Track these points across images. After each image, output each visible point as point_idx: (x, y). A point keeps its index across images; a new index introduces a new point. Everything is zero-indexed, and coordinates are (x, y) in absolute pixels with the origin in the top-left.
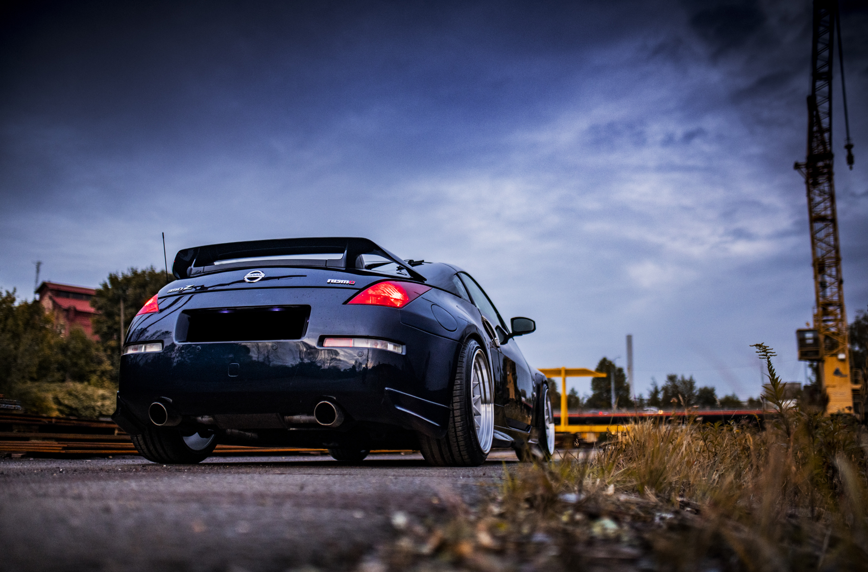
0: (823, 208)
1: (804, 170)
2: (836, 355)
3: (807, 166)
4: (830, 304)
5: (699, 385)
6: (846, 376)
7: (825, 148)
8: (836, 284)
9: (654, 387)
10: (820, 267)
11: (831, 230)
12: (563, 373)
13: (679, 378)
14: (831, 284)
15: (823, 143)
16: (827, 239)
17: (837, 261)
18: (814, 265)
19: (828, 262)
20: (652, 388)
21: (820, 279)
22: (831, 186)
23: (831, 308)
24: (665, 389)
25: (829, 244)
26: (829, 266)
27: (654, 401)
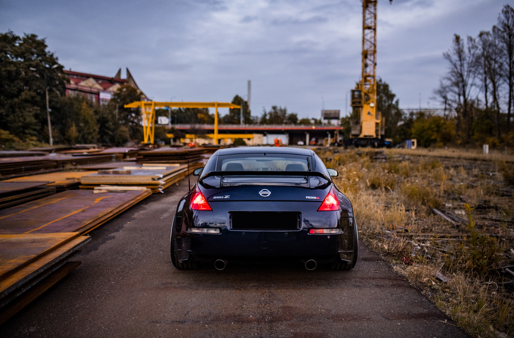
0: (369, 22)
2: (369, 104)
4: (369, 76)
5: (289, 112)
6: (373, 116)
8: (373, 65)
10: (365, 55)
11: (373, 35)
12: (216, 105)
13: (278, 108)
14: (371, 65)
16: (371, 40)
17: (375, 52)
18: (362, 54)
19: (369, 53)
20: (263, 113)
22: (375, 9)
23: (368, 78)
24: (270, 114)
25: (371, 42)
26: (370, 55)
27: (264, 121)
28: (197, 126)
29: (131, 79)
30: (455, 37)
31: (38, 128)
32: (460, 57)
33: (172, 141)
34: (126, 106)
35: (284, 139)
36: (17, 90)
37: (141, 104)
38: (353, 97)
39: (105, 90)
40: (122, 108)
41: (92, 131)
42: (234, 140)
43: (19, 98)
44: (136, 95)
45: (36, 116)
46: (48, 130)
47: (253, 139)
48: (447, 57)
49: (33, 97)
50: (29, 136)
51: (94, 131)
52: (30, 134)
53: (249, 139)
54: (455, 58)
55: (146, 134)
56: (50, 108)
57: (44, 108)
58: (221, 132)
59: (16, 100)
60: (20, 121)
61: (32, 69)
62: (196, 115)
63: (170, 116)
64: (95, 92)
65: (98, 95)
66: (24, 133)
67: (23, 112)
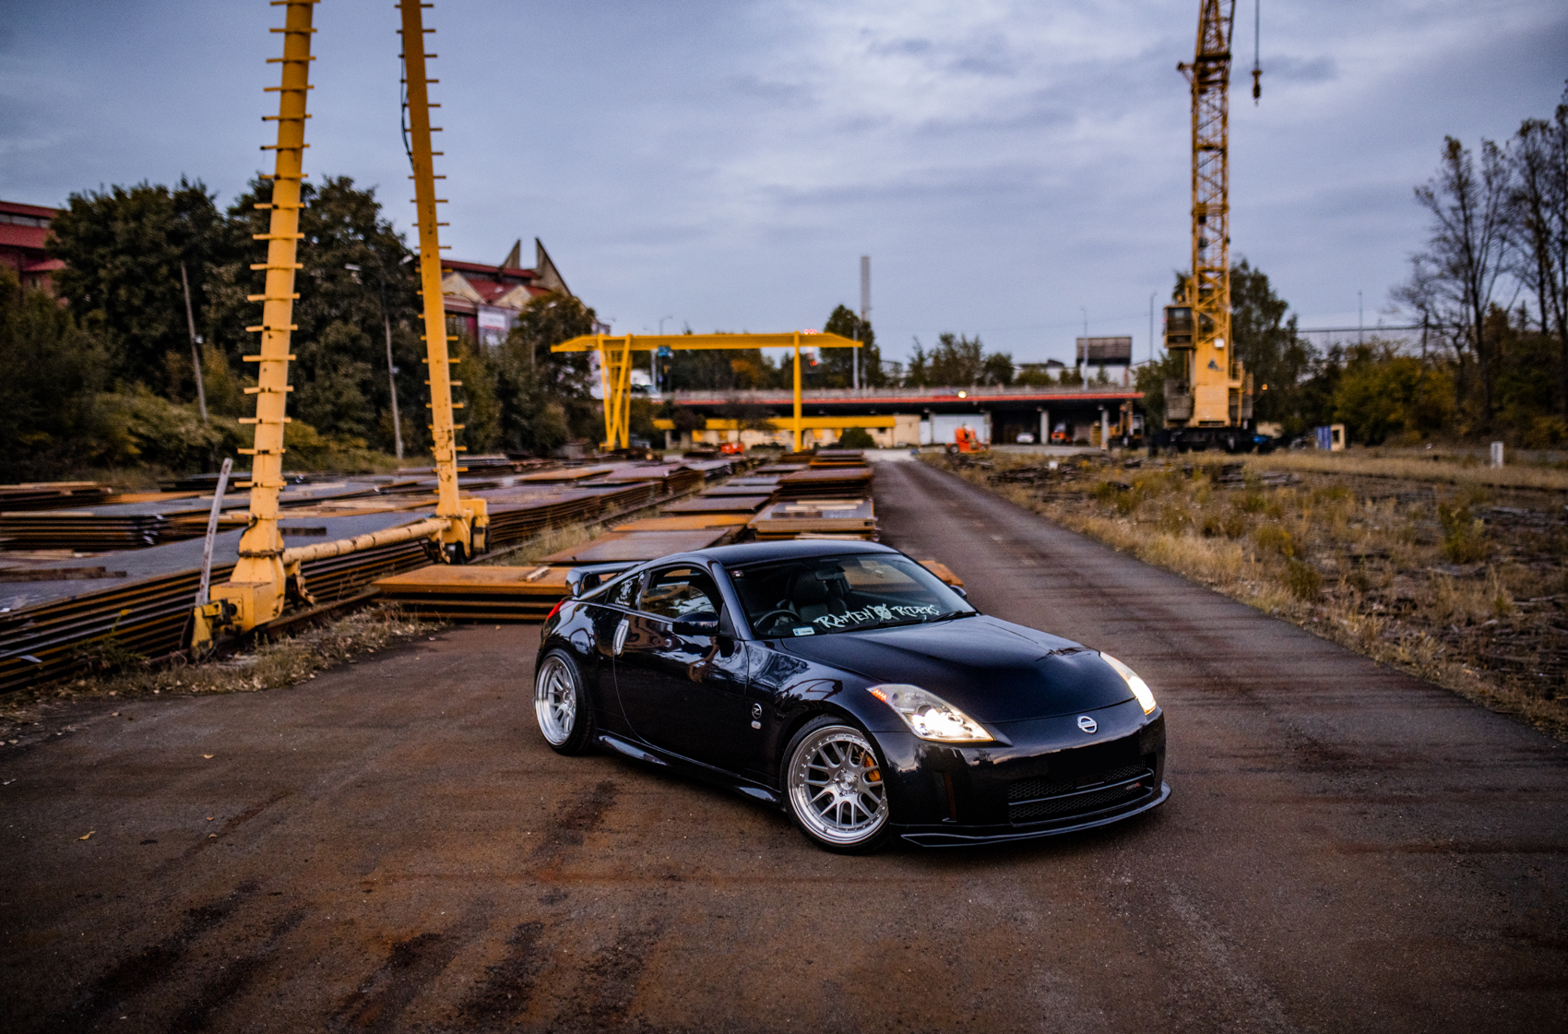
0: (1210, 133)
1: (1190, 72)
2: (1212, 340)
3: (1194, 68)
4: (1211, 270)
5: (988, 350)
6: (1222, 370)
7: (1221, 45)
8: (1220, 242)
9: (918, 350)
10: (1200, 217)
11: (1220, 165)
12: (796, 339)
13: (958, 339)
14: (1215, 241)
15: (1219, 36)
16: (1213, 178)
17: (1224, 208)
18: (1193, 213)
19: (1209, 211)
20: (914, 354)
21: (1198, 234)
22: (1224, 99)
23: (1210, 276)
24: (936, 355)
25: (1215, 184)
26: (1214, 215)
27: (919, 376)
28: (744, 396)
29: (548, 266)
30: (1448, 143)
31: (369, 416)
32: (1462, 198)
33: (668, 438)
34: (554, 349)
35: (979, 428)
36: (313, 322)
37: (596, 341)
38: (1171, 325)
39: (490, 303)
40: (542, 352)
41: (484, 419)
42: (840, 434)
43: (319, 342)
44: (578, 318)
45: (364, 386)
46: (391, 420)
47: (892, 428)
48: (1426, 198)
49: (354, 339)
50: (347, 436)
51: (491, 418)
52: (350, 431)
53: (882, 430)
54: (1448, 201)
55: (611, 424)
56: (395, 364)
57: (380, 364)
58: (809, 411)
59: (313, 347)
60: (328, 401)
61: (349, 267)
62: (727, 362)
63: (654, 368)
64: (466, 311)
65: (474, 317)
66: (338, 430)
67: (333, 375)
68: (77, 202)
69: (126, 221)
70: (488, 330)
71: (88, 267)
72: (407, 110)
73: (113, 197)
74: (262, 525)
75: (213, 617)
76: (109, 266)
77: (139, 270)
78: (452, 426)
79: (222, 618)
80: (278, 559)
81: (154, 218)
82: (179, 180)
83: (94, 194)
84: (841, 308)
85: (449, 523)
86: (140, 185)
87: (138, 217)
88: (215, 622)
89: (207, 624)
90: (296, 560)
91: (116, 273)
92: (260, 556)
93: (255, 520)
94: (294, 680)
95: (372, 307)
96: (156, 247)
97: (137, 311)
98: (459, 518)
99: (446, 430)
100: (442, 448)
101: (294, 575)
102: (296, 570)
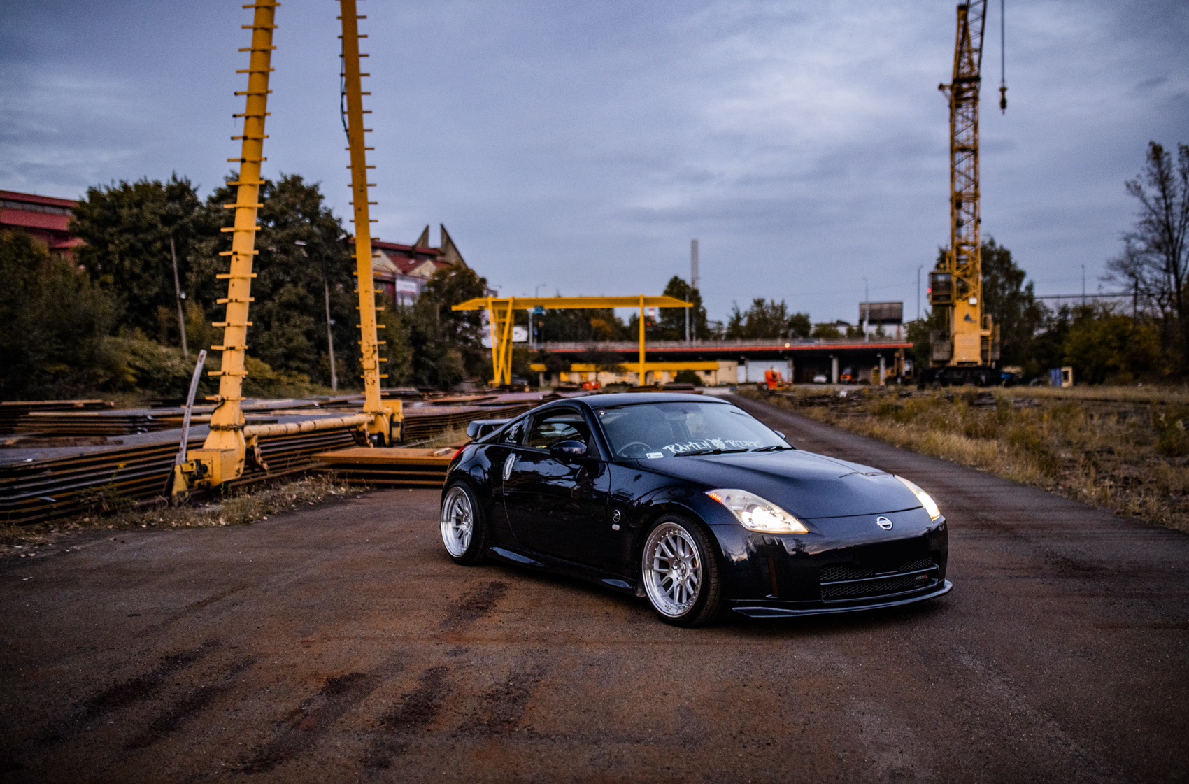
0: (964, 136)
1: (948, 91)
2: (967, 298)
3: (952, 88)
4: (966, 244)
5: (791, 311)
6: (975, 322)
7: (972, 70)
8: (973, 222)
9: (736, 311)
10: (957, 202)
11: (972, 163)
12: (642, 301)
13: (768, 302)
14: (968, 222)
15: (971, 63)
16: (967, 173)
17: (976, 196)
18: (951, 200)
19: (964, 198)
21: (956, 217)
22: (975, 112)
23: (965, 248)
24: (750, 317)
25: (968, 177)
26: (968, 201)
27: (736, 331)
28: (601, 346)
29: (450, 246)
30: (1151, 148)
31: (312, 357)
32: (1163, 190)
33: (541, 378)
34: (454, 308)
35: (784, 371)
36: (271, 286)
37: (487, 302)
38: (935, 286)
39: (405, 273)
40: (445, 312)
41: (400, 361)
42: (674, 375)
43: (274, 300)
44: (474, 284)
45: (309, 334)
46: (329, 361)
47: (716, 371)
48: (1135, 189)
49: (302, 298)
50: (295, 373)
51: (405, 360)
52: (298, 369)
53: (708, 372)
54: (1152, 192)
55: (498, 367)
56: (332, 317)
57: (320, 317)
58: (652, 357)
59: (269, 304)
60: (281, 345)
61: (298, 243)
62: (588, 319)
63: (531, 324)
64: (386, 279)
65: (393, 284)
66: (288, 368)
67: (285, 326)
68: (93, 193)
69: (130, 207)
70: (403, 295)
71: (101, 243)
72: (345, 97)
73: (121, 190)
74: (228, 404)
75: (189, 473)
76: (116, 242)
77: (139, 245)
78: (376, 342)
79: (196, 473)
80: (240, 432)
81: (151, 205)
82: (170, 178)
83: (108, 188)
84: (676, 278)
85: (373, 417)
86: (141, 180)
87: (139, 204)
88: (191, 478)
89: (184, 478)
90: (254, 435)
91: (122, 247)
92: (226, 428)
93: (223, 400)
94: (252, 520)
95: (315, 274)
96: (153, 226)
97: (138, 277)
98: (381, 414)
99: (372, 344)
100: (368, 359)
101: (253, 446)
102: (254, 442)
